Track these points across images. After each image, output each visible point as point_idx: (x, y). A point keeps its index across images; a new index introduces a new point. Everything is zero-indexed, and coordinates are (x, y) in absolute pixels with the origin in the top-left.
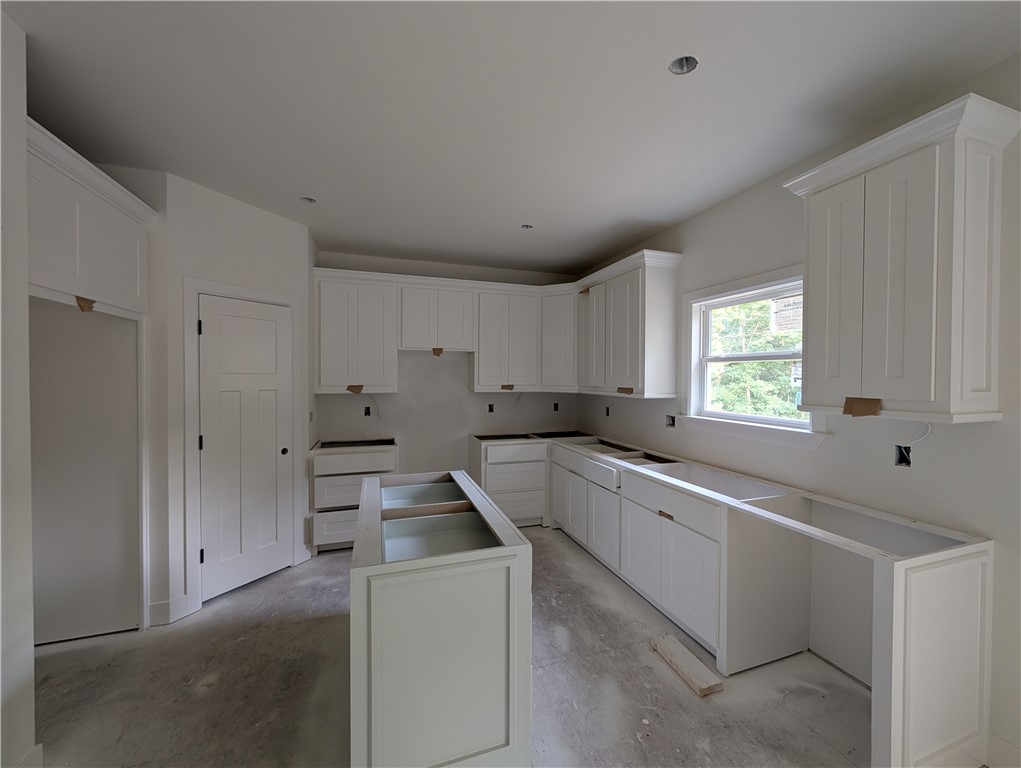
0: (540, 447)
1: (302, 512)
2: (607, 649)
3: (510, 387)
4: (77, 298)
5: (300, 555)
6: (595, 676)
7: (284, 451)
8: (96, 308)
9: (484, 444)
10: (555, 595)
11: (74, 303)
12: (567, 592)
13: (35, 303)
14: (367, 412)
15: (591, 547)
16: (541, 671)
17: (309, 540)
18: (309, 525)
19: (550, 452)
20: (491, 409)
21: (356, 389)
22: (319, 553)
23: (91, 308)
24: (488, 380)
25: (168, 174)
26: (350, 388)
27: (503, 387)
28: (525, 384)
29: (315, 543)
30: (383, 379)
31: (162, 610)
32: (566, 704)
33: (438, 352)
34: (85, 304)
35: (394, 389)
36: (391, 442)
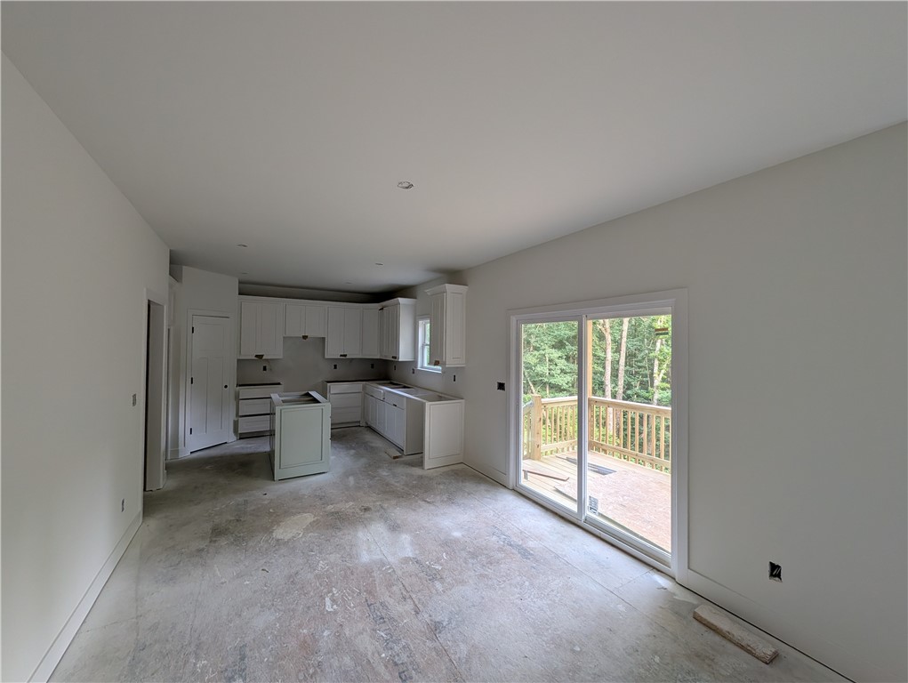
0: (359, 386)
1: (233, 417)
3: (345, 356)
5: (231, 438)
7: (226, 386)
9: (329, 384)
14: (265, 369)
15: (382, 432)
17: (236, 430)
18: (236, 424)
19: (364, 388)
20: (335, 367)
21: (260, 357)
22: (240, 439)
24: (333, 352)
25: (184, 267)
26: (256, 356)
27: (341, 356)
28: (354, 353)
29: (240, 432)
30: (274, 351)
31: (176, 452)
33: (305, 337)
35: (281, 357)
36: (279, 384)
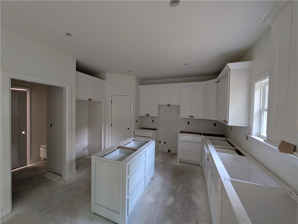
2: (181, 213)
3: (192, 117)
4: (89, 99)
6: (168, 217)
7: (128, 129)
8: (92, 100)
9: (179, 134)
10: (181, 188)
11: (88, 100)
12: (186, 189)
13: (77, 101)
14: (153, 121)
16: (155, 206)
20: (188, 123)
21: (148, 115)
23: (91, 100)
24: (185, 114)
25: (107, 73)
26: (146, 115)
27: (190, 117)
28: (198, 116)
30: (154, 113)
32: (152, 218)
33: (169, 105)
34: (90, 100)
35: (157, 116)
